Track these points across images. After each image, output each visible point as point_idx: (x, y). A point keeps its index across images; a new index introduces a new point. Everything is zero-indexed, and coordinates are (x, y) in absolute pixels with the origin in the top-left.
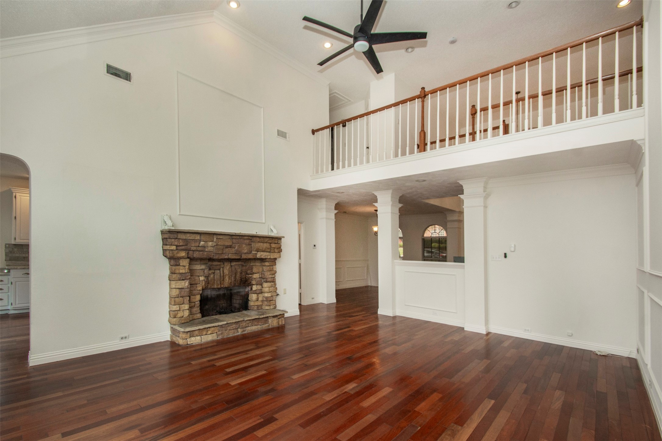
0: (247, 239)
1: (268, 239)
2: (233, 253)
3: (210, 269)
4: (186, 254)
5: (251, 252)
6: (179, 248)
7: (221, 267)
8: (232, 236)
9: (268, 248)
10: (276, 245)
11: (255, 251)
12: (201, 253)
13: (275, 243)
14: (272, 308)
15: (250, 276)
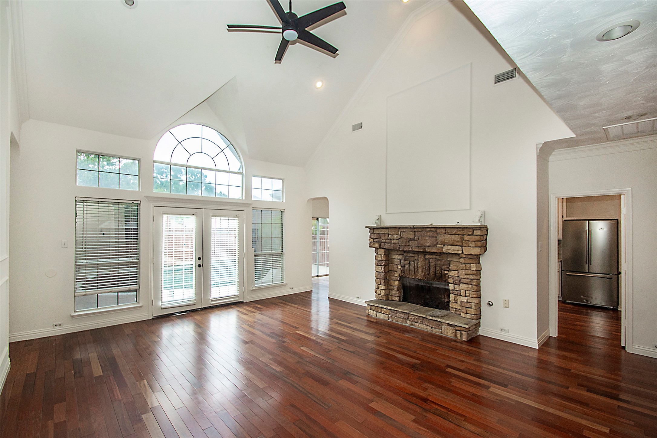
0: (429, 231)
1: (456, 230)
2: (415, 245)
3: (405, 260)
4: (378, 245)
5: (435, 246)
6: (375, 240)
7: (416, 259)
8: (414, 229)
9: (458, 241)
10: (470, 237)
11: (441, 245)
12: (389, 245)
13: (469, 235)
14: (468, 317)
15: (446, 272)
